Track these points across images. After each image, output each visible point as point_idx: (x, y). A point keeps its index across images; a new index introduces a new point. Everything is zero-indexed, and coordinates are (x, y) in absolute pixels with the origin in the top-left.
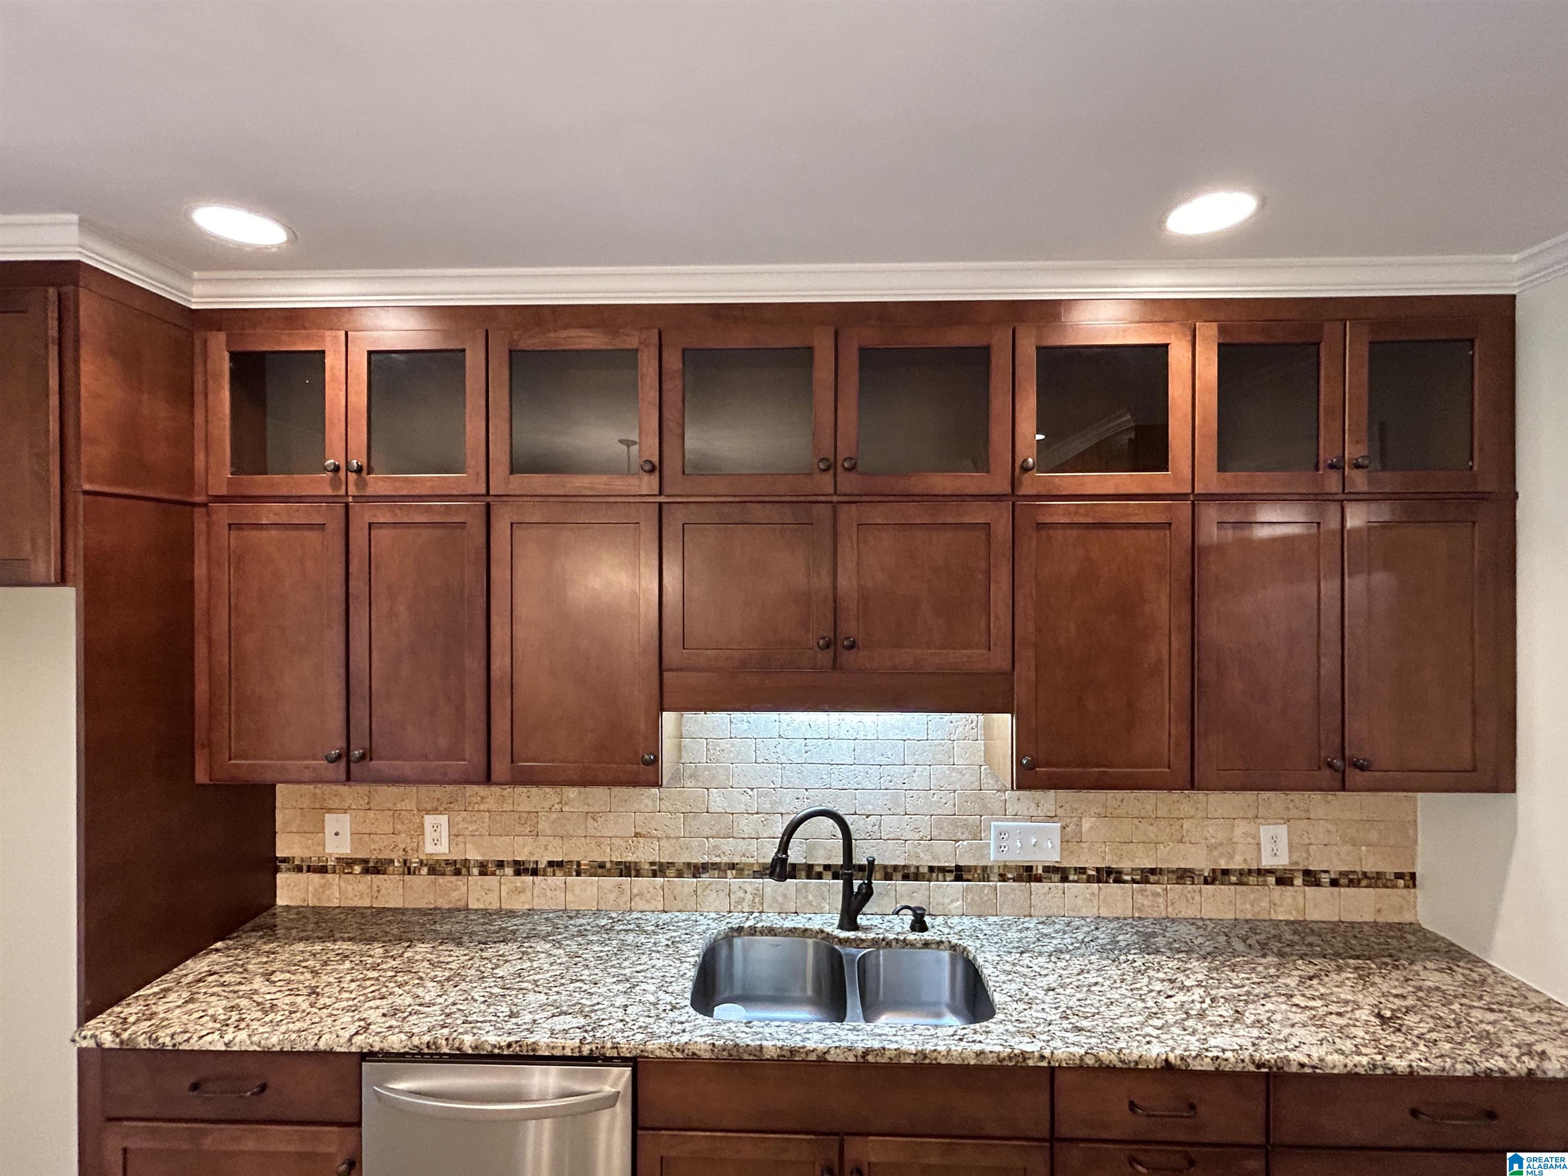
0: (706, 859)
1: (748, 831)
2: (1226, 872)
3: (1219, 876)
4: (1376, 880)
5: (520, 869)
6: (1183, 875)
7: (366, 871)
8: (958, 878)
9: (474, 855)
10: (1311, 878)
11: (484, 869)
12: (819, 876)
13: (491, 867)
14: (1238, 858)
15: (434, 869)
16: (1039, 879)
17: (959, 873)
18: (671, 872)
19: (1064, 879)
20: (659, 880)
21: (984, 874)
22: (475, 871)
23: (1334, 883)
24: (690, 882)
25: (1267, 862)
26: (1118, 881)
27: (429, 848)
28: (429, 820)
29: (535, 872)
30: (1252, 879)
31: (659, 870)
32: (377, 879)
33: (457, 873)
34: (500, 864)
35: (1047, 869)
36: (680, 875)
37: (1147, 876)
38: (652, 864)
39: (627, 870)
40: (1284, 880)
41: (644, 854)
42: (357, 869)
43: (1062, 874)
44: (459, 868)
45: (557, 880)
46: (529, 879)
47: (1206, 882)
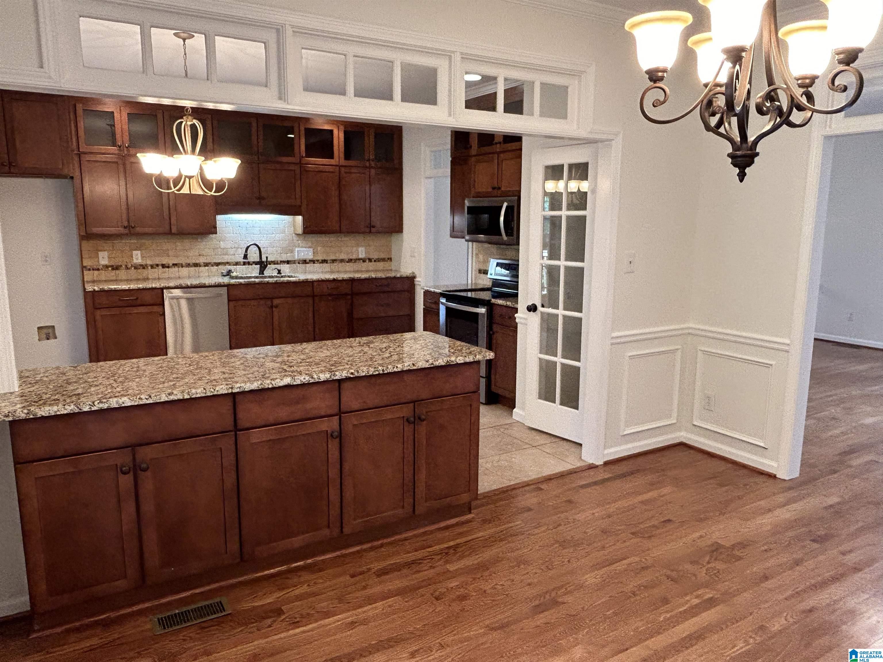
0: (220, 261)
1: (232, 253)
2: (351, 260)
3: (350, 261)
4: (383, 260)
5: (163, 266)
6: (342, 261)
7: (113, 269)
8: (288, 264)
9: (149, 262)
10: (370, 260)
11: (152, 267)
12: (252, 265)
13: (155, 266)
14: (354, 256)
15: (136, 267)
16: (308, 263)
17: (288, 262)
18: (210, 265)
19: (314, 263)
20: (207, 268)
21: (294, 262)
22: (150, 268)
23: (375, 261)
24: (215, 267)
25: (360, 256)
26: (327, 263)
27: (135, 261)
28: (135, 252)
29: (168, 267)
30: (358, 261)
31: (206, 265)
32: (117, 272)
33: (144, 268)
34: (157, 265)
35: (310, 261)
36: (213, 266)
37: (334, 261)
38: (204, 263)
39: (196, 265)
40: (364, 261)
41: (202, 260)
42: (110, 269)
43: (313, 261)
44: (144, 267)
45: (176, 269)
46: (167, 269)
47: (347, 262)
